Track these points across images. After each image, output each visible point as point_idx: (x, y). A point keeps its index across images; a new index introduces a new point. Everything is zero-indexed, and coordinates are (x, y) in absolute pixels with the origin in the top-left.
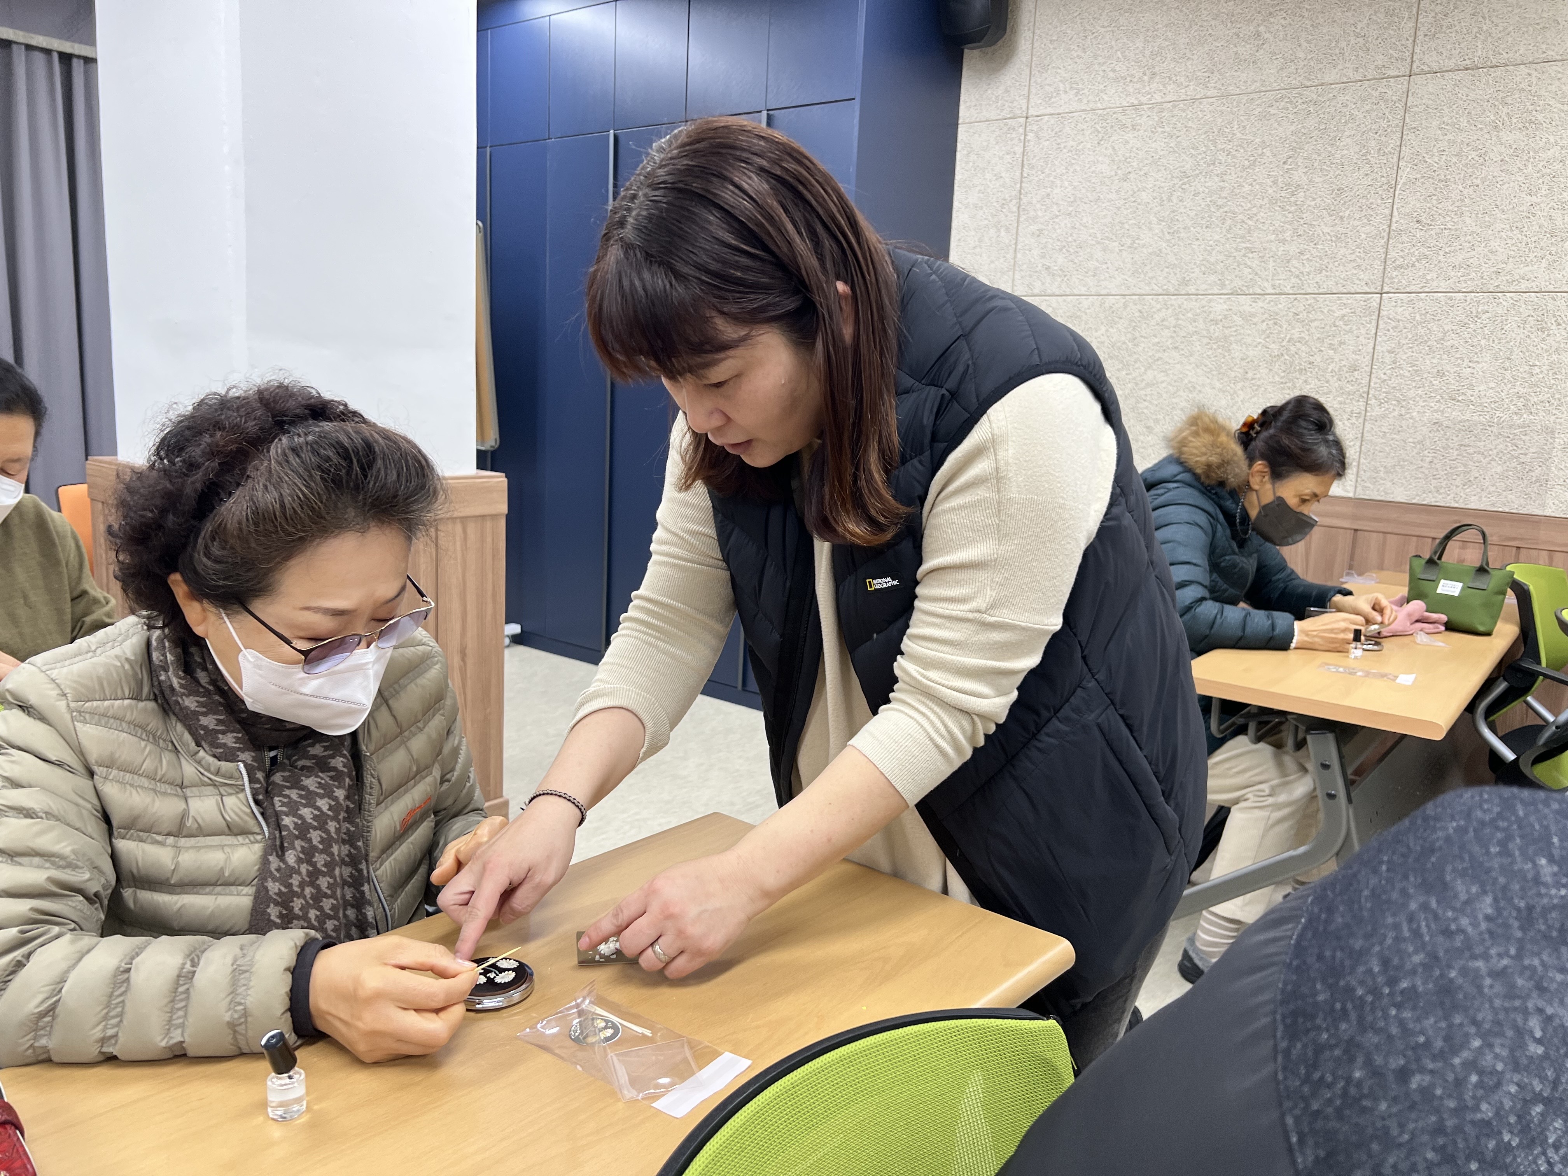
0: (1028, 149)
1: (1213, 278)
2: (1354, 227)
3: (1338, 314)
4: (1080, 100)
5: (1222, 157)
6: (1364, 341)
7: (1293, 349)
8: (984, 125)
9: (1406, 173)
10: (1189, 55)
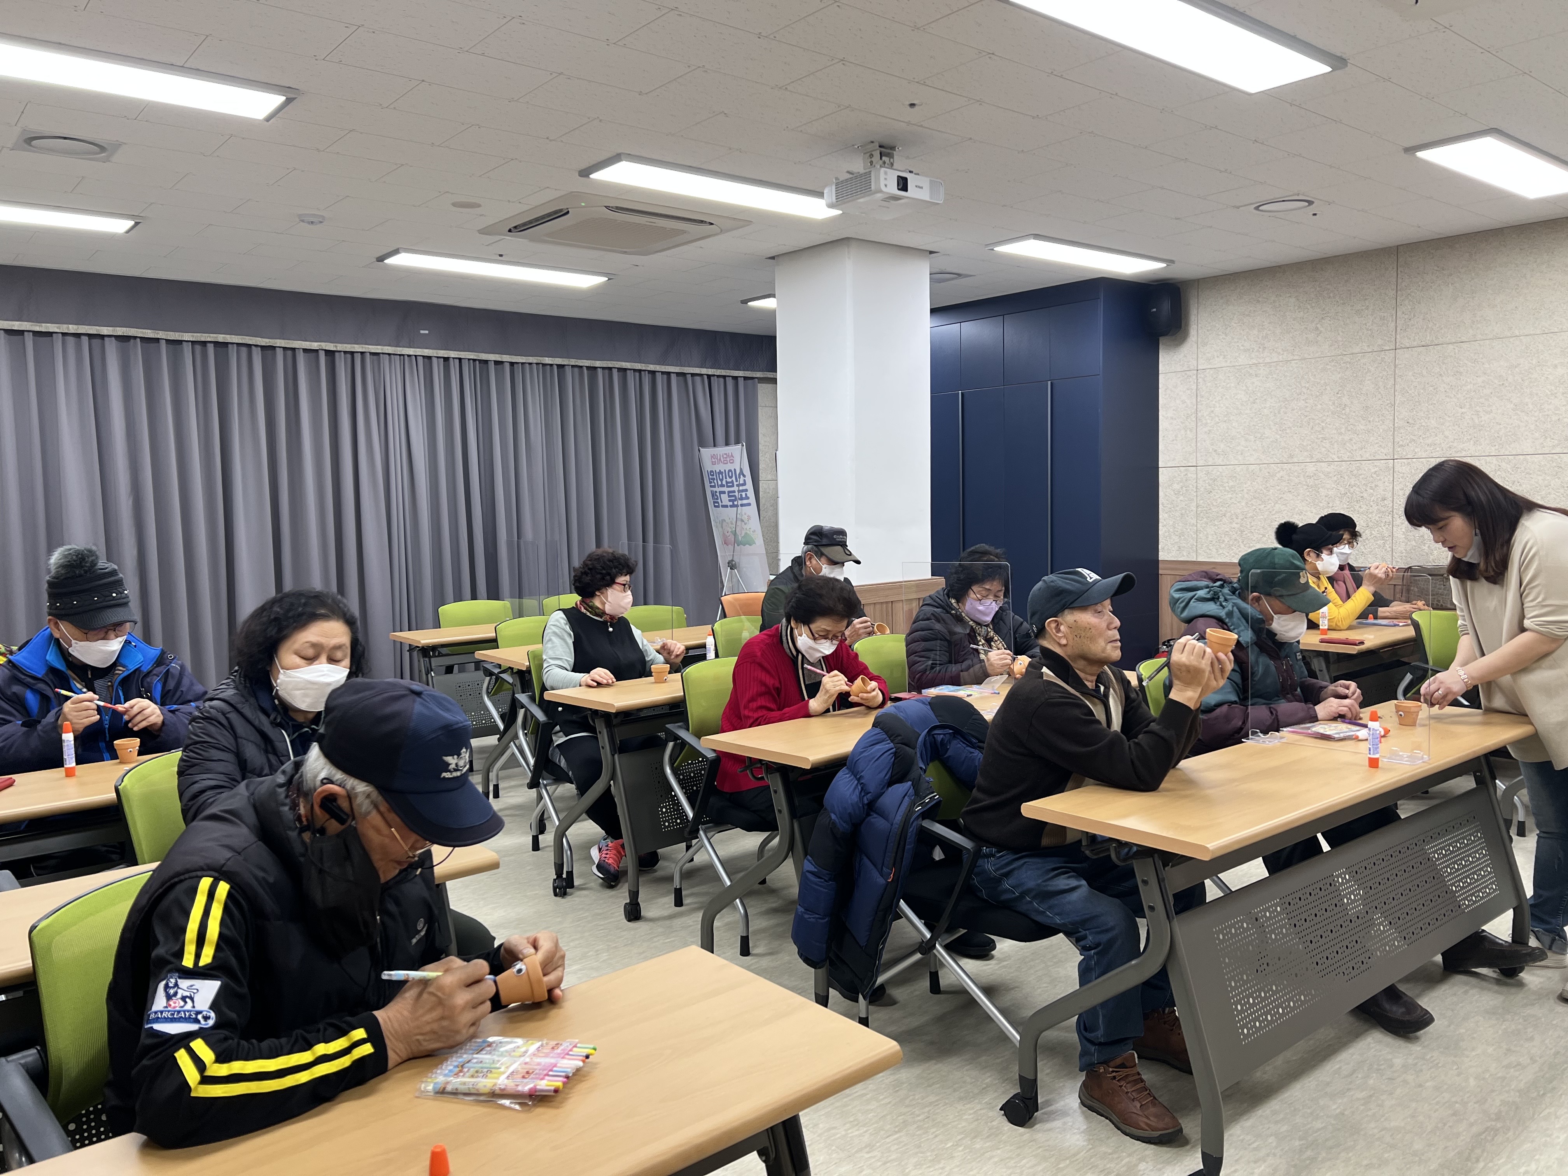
0: (1199, 387)
1: (1306, 453)
2: (1377, 426)
3: (1373, 471)
4: (1226, 361)
5: (1304, 390)
6: (1388, 485)
7: (1352, 490)
8: (1174, 374)
9: (1399, 398)
10: (1282, 338)
